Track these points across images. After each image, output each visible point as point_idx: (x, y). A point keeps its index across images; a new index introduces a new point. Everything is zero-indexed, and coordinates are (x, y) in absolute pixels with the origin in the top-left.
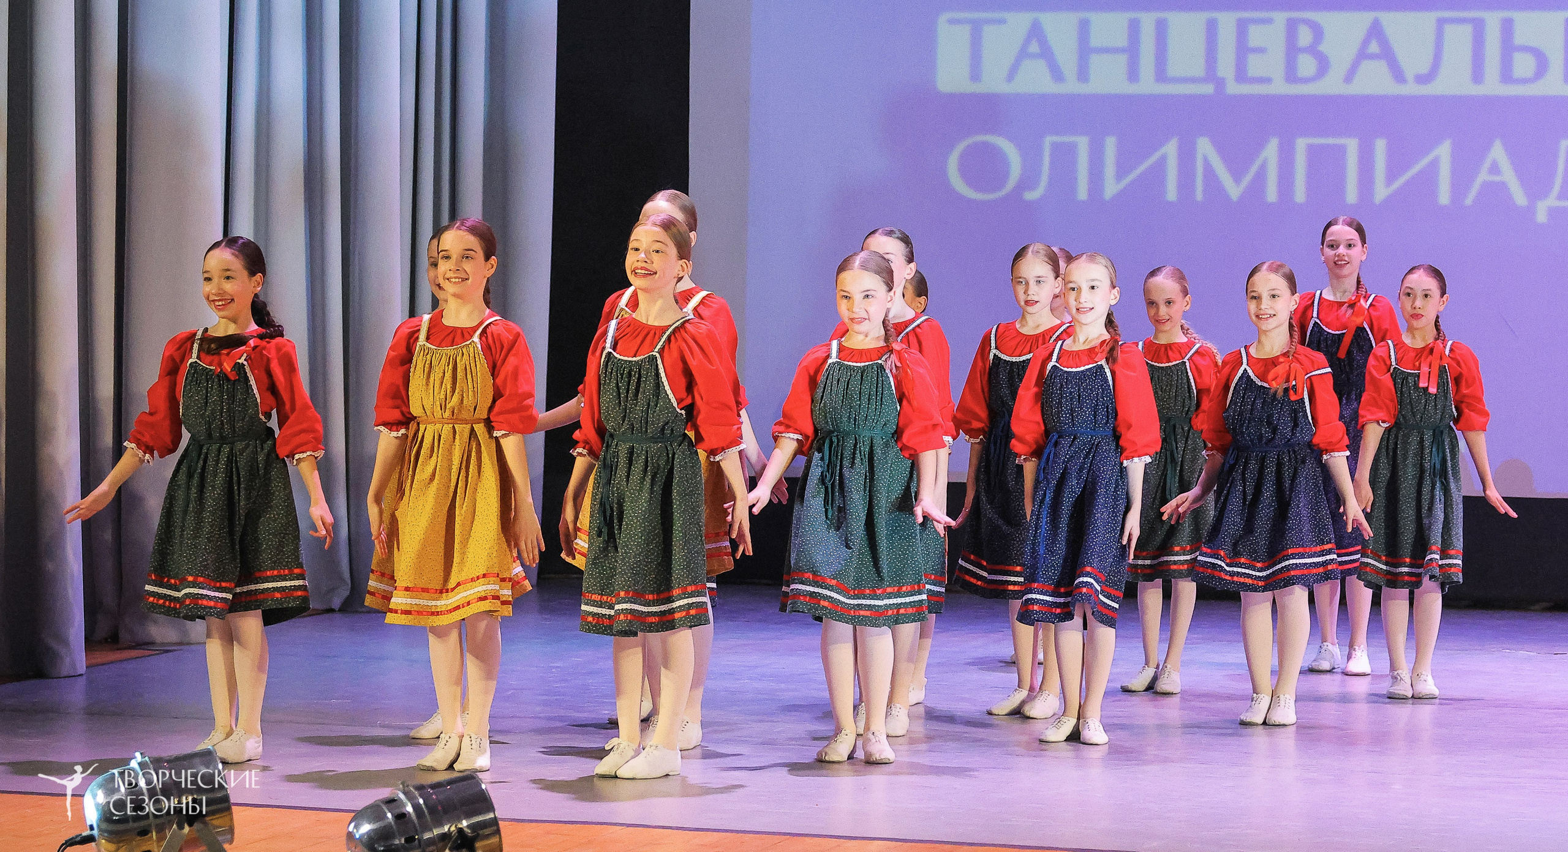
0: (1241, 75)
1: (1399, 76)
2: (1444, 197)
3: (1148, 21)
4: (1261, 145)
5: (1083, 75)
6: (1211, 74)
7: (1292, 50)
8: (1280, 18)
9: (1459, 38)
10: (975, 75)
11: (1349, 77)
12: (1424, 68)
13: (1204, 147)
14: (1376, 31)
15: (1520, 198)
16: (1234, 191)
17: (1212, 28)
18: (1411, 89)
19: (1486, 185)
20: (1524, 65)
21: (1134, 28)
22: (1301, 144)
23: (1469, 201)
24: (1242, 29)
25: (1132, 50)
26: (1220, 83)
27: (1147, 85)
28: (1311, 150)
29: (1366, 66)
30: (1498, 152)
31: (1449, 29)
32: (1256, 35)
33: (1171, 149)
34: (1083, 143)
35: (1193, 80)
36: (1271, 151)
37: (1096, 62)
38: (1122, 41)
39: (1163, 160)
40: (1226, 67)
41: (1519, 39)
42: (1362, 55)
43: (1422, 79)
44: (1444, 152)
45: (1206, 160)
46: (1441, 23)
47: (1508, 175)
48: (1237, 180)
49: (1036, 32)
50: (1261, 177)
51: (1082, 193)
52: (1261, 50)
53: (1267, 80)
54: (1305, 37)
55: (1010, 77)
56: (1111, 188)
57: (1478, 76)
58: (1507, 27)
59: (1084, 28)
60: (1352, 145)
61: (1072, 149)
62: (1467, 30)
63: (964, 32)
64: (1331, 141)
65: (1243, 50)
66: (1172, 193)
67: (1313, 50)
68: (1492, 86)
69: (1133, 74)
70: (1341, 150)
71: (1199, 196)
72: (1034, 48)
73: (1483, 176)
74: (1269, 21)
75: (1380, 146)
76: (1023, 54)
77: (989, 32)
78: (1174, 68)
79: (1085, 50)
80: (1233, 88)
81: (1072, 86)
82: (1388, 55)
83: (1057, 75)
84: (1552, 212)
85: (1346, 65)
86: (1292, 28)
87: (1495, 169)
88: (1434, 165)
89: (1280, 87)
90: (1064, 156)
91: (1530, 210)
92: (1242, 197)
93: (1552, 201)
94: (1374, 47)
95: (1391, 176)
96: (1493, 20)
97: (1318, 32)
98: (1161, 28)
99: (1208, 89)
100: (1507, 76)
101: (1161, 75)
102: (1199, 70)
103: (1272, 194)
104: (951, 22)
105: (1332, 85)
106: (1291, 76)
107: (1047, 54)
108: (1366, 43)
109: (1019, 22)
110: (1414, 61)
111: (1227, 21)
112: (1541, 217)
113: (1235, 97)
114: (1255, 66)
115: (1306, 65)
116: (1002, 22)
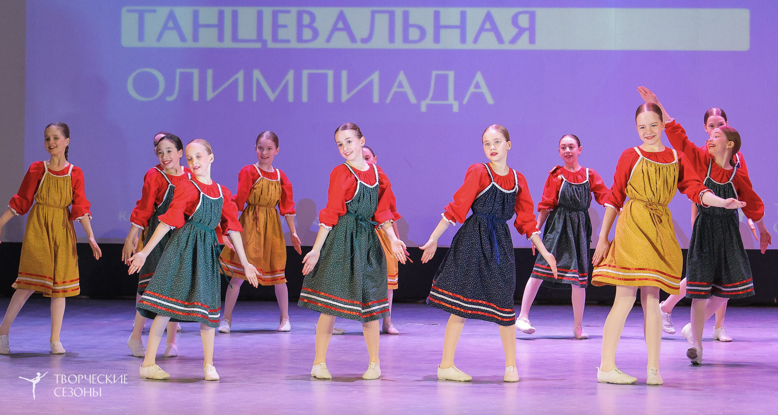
0: (275, 39)
1: (353, 38)
2: (376, 99)
3: (228, 11)
4: (286, 73)
5: (196, 38)
6: (260, 37)
7: (300, 26)
8: (294, 10)
9: (382, 20)
10: (141, 37)
11: (328, 40)
12: (365, 35)
13: (257, 74)
14: (341, 17)
15: (413, 99)
16: (272, 96)
17: (260, 15)
18: (359, 45)
19: (396, 93)
20: (414, 34)
21: (221, 15)
22: (305, 73)
23: (388, 101)
24: (275, 15)
25: (220, 26)
26: (264, 42)
27: (228, 43)
28: (310, 76)
29: (337, 34)
30: (402, 77)
31: (378, 17)
32: (282, 19)
33: (240, 76)
34: (196, 73)
35: (251, 41)
36: (290, 76)
37: (202, 32)
38: (215, 21)
39: (236, 81)
40: (267, 35)
41: (412, 21)
42: (335, 29)
43: (364, 41)
44: (375, 77)
45: (257, 80)
46: (373, 13)
47: (407, 89)
48: (273, 90)
49: (171, 16)
50: (286, 88)
51: (196, 97)
52: (285, 26)
53: (288, 41)
54: (306, 19)
55: (159, 39)
56: (210, 95)
57: (392, 39)
58: (406, 15)
59: (196, 15)
60: (330, 73)
61: (190, 75)
62: (386, 17)
63: (136, 16)
64: (321, 71)
65: (276, 26)
66: (241, 97)
67: (310, 26)
68: (399, 44)
69: (221, 38)
70: (325, 76)
71: (255, 99)
72: (171, 24)
73: (395, 89)
74: (289, 12)
75: (344, 74)
76: (165, 27)
77: (148, 17)
78: (241, 35)
79: (196, 26)
80: (271, 45)
81: (190, 44)
82: (347, 28)
83: (183, 39)
84: (429, 106)
85: (327, 33)
86: (300, 15)
87: (400, 85)
88: (371, 83)
89: (294, 45)
90: (187, 79)
91: (418, 106)
92: (276, 99)
93: (428, 101)
94: (340, 25)
95: (350, 89)
96: (399, 11)
97: (313, 17)
98: (235, 15)
99: (258, 45)
100: (406, 39)
101: (235, 38)
102: (254, 36)
103: (291, 98)
104: (128, 11)
105: (320, 43)
106: (300, 39)
107: (177, 27)
108: (336, 23)
109: (163, 12)
110: (360, 32)
111: (268, 12)
112: (423, 109)
113: (272, 50)
114: (282, 34)
115: (307, 34)
116: (154, 11)
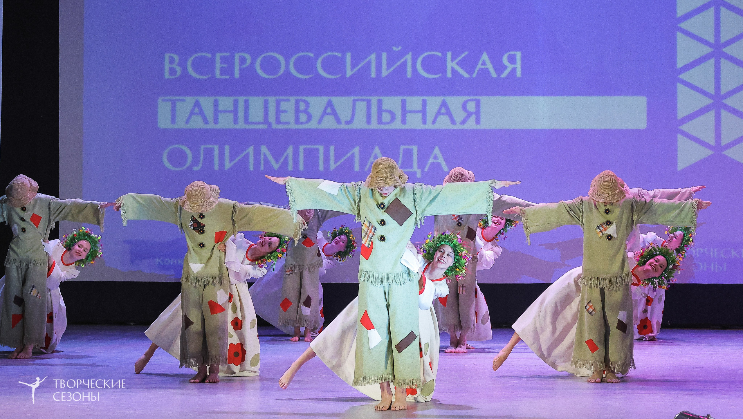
0: (278, 121)
1: (338, 121)
2: (357, 168)
3: (241, 100)
4: (285, 149)
5: (216, 121)
6: (266, 120)
7: (297, 111)
8: (293, 99)
9: (361, 106)
10: (173, 121)
11: (320, 122)
12: (348, 119)
13: (264, 149)
14: (329, 104)
16: (275, 166)
17: (266, 103)
18: (343, 126)
20: (386, 117)
21: (236, 103)
22: (302, 148)
23: (366, 169)
24: (278, 103)
25: (235, 112)
26: (270, 124)
27: (241, 125)
28: (305, 150)
29: (326, 118)
30: (377, 150)
31: (358, 104)
32: (284, 106)
33: (251, 150)
34: (216, 148)
35: (260, 123)
36: (290, 150)
37: (221, 116)
38: (231, 108)
39: (248, 154)
40: (272, 118)
41: (384, 107)
42: (324, 113)
43: (347, 123)
44: (356, 150)
45: (264, 153)
46: (354, 101)
48: (277, 162)
49: (197, 104)
50: (286, 159)
51: (216, 167)
52: (286, 112)
53: (287, 123)
54: (302, 106)
55: (187, 122)
56: (228, 166)
57: (369, 122)
58: (380, 102)
59: (216, 103)
60: (321, 148)
61: (212, 150)
62: (364, 104)
63: (169, 104)
64: (314, 147)
65: (278, 112)
66: (251, 168)
67: (305, 111)
68: (374, 125)
69: (236, 121)
70: (318, 150)
71: (262, 168)
72: (196, 110)
74: (289, 100)
75: (332, 149)
76: (192, 113)
77: (178, 104)
78: (251, 119)
79: (216, 111)
80: (275, 126)
81: (211, 126)
82: (334, 113)
83: (206, 122)
85: (319, 117)
86: (297, 102)
88: (353, 156)
89: (293, 126)
90: (209, 153)
92: (279, 169)
94: (329, 110)
95: (336, 160)
96: (374, 100)
97: (307, 104)
98: (246, 102)
99: (265, 127)
100: (380, 121)
101: (247, 121)
102: (261, 119)
103: (290, 168)
104: (163, 100)
105: (313, 125)
106: (297, 121)
107: (201, 113)
108: (326, 108)
109: (190, 100)
110: (345, 116)
111: (272, 100)
113: (275, 130)
114: (283, 118)
115: (303, 117)
116: (184, 100)
